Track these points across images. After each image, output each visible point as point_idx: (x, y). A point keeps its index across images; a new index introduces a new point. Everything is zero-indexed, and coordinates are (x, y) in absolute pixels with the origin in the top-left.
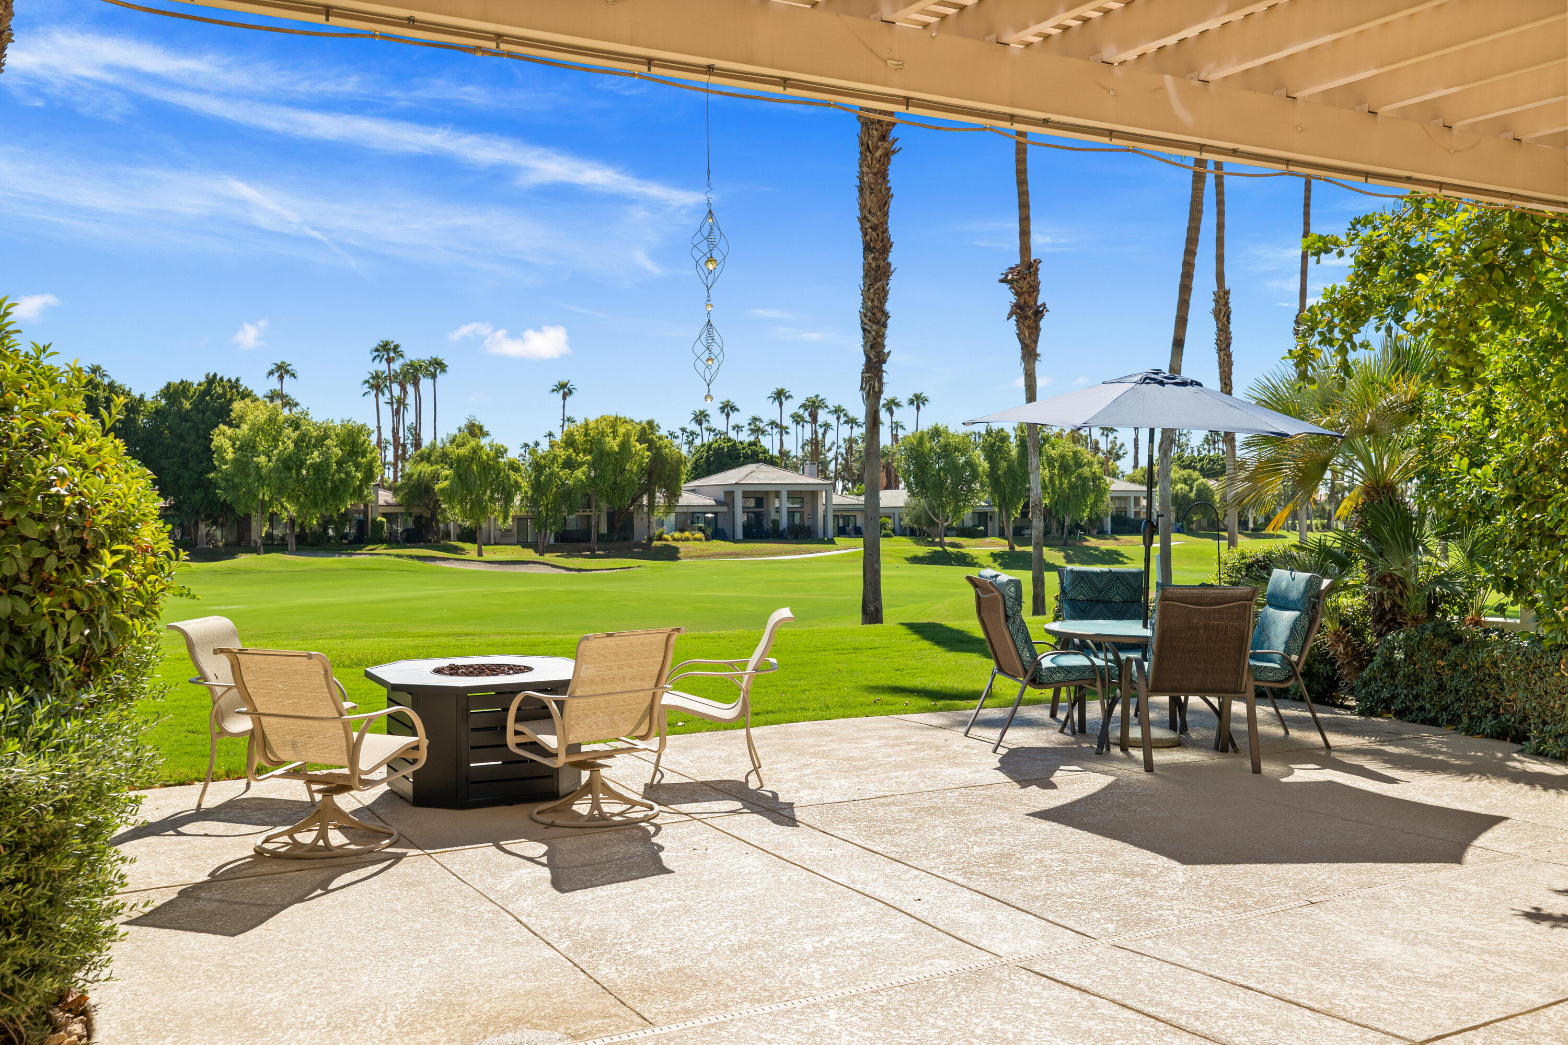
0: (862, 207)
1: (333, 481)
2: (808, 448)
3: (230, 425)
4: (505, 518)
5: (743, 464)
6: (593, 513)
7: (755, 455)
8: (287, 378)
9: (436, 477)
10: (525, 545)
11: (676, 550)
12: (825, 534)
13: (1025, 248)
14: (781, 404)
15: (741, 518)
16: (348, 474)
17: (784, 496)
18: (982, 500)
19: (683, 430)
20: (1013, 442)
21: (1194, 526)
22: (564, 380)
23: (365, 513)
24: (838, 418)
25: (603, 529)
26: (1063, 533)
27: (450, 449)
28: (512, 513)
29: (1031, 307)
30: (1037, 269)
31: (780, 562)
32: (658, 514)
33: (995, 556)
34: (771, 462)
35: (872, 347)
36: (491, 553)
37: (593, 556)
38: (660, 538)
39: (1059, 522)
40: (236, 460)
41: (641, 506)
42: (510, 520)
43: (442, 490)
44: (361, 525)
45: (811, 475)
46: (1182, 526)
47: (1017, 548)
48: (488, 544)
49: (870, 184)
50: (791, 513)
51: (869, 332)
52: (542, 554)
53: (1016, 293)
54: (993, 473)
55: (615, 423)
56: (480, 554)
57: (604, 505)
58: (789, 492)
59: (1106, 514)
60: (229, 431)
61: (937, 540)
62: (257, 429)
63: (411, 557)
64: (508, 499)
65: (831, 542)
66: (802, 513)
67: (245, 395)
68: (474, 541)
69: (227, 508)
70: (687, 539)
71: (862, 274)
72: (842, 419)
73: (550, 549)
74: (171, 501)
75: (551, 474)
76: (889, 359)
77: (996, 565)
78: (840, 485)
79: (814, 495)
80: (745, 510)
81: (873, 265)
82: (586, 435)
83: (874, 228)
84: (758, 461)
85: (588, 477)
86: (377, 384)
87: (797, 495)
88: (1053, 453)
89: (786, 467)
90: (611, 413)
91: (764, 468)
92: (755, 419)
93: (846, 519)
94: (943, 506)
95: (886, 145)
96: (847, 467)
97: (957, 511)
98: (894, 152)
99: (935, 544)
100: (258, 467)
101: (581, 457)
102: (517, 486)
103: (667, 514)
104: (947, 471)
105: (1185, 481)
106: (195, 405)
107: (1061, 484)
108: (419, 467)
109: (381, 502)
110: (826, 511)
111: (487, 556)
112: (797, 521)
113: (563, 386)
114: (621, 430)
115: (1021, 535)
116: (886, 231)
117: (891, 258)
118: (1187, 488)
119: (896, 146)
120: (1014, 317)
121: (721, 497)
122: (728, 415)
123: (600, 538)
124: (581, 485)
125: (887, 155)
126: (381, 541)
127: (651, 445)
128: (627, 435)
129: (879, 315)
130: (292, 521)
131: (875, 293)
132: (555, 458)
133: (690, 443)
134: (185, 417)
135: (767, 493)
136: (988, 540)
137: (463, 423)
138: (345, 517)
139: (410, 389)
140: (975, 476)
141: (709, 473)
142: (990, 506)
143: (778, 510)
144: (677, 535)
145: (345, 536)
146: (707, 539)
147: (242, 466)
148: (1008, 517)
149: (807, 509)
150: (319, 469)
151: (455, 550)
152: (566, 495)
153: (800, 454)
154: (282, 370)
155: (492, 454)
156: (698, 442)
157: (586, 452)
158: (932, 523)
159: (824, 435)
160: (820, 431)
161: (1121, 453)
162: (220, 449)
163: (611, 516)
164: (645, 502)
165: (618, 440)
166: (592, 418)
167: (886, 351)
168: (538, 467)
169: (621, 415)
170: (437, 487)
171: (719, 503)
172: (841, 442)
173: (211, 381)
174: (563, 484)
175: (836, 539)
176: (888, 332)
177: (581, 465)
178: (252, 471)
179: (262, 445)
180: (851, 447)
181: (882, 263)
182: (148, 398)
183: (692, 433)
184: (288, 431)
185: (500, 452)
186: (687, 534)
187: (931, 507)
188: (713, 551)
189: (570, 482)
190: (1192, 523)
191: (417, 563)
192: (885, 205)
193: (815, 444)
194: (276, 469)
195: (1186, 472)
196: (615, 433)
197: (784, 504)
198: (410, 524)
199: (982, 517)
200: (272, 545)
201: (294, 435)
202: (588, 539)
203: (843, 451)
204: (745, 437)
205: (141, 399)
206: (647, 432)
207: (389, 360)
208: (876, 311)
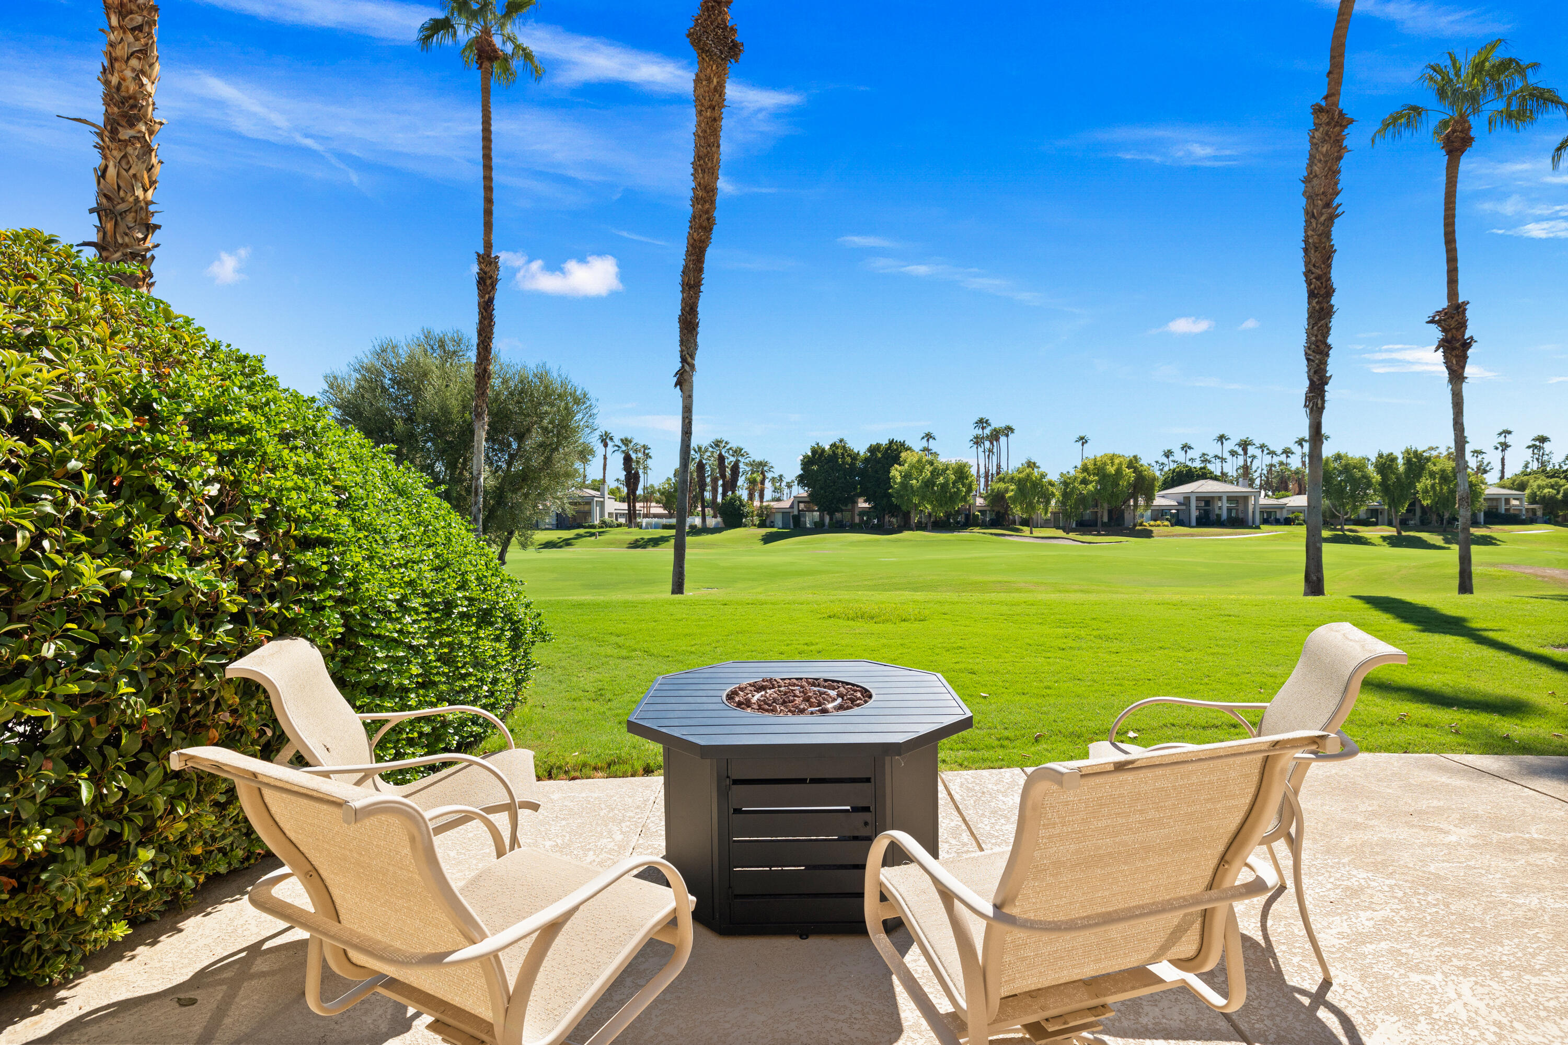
0: (1307, 264)
1: (950, 493)
2: (1240, 471)
3: (900, 465)
4: (1046, 513)
5: (1196, 480)
6: (1099, 510)
7: (1204, 475)
8: (931, 440)
9: (1007, 491)
10: (1058, 528)
11: (1151, 531)
12: (1254, 522)
13: (1453, 292)
14: (1222, 444)
15: (1194, 513)
16: (958, 489)
17: (1225, 499)
18: (1375, 501)
19: (1157, 462)
20: (1400, 461)
21: (1560, 519)
22: (1082, 435)
23: (969, 509)
24: (1263, 451)
25: (1106, 519)
26: (1442, 523)
27: (1015, 474)
28: (1050, 510)
29: (1459, 340)
30: (1465, 310)
31: (1222, 540)
32: (1140, 511)
33: (1384, 538)
34: (1216, 478)
35: (1315, 372)
36: (1038, 532)
37: (1099, 534)
38: (1141, 525)
39: (1438, 515)
40: (902, 483)
41: (1129, 506)
42: (1049, 515)
43: (1010, 497)
44: (967, 517)
45: (1244, 486)
46: (1549, 519)
47: (1404, 533)
48: (1037, 527)
49: (1314, 243)
50: (1229, 510)
51: (1313, 361)
52: (1068, 533)
53: (1444, 330)
54: (1384, 484)
55: (1112, 458)
56: (1031, 533)
57: (1106, 506)
58: (1228, 497)
59: (1480, 510)
60: (899, 468)
61: (1339, 527)
62: (912, 466)
63: (991, 534)
64: (1048, 502)
65: (1258, 528)
66: (1237, 510)
67: (908, 449)
68: (1028, 526)
69: (898, 508)
70: (1159, 526)
71: (1306, 316)
72: (1266, 452)
73: (1073, 530)
74: (872, 504)
75: (1074, 487)
76: (1331, 382)
77: (1385, 543)
78: (1263, 493)
79: (1245, 499)
80: (1198, 508)
81: (1317, 308)
82: (1095, 465)
83: (1318, 278)
84: (1206, 478)
85: (1096, 489)
86: (978, 441)
87: (1232, 498)
88: (1434, 468)
89: (1225, 481)
90: (1110, 451)
91: (1210, 482)
92: (1204, 454)
93: (1269, 513)
94: (1343, 505)
95: (1330, 210)
96: (1267, 482)
97: (1355, 508)
98: (1338, 216)
99: (1338, 530)
100: (912, 486)
101: (1092, 478)
102: (1053, 495)
103: (1146, 510)
104: (1346, 481)
105: (1552, 487)
106: (883, 455)
107: (1441, 489)
108: (998, 485)
109: (978, 504)
110: (1254, 508)
111: (1035, 534)
112: (1233, 515)
113: (1082, 438)
114: (1117, 461)
115: (1405, 524)
116: (1329, 279)
117: (1333, 301)
118: (1555, 492)
119: (1339, 210)
120: (1441, 350)
121: (1182, 500)
122: (1186, 452)
123: (1104, 524)
124: (1091, 494)
125: (1331, 219)
126: (977, 525)
127: (1136, 470)
128: (1121, 464)
129: (1322, 347)
130: (930, 514)
131: (1318, 330)
132: (1076, 478)
133: (1161, 470)
134: (878, 461)
135: (1213, 498)
136: (1378, 527)
137: (1024, 461)
138: (958, 512)
139: (995, 443)
140: (1369, 484)
141: (1173, 486)
142: (1381, 505)
143: (1220, 508)
144: (1152, 523)
145: (958, 523)
146: (1172, 525)
147: (904, 485)
148: (1397, 512)
149: (1241, 507)
150: (944, 486)
151: (1017, 530)
152: (1082, 500)
153: (1235, 474)
154: (929, 436)
155: (1038, 477)
156: (1166, 469)
157: (1094, 474)
158: (1334, 516)
159: (1251, 463)
160: (1249, 460)
161: (1488, 468)
162: (894, 477)
163: (1110, 512)
164: (1132, 503)
165: (1115, 467)
166: (1099, 456)
167: (1328, 375)
168: (1066, 484)
169: (1117, 452)
170: (1007, 495)
171: (1179, 504)
172: (1264, 467)
173: (891, 442)
174: (1081, 493)
175: (1262, 526)
176: (1330, 361)
177: (1091, 482)
178: (909, 488)
179: (915, 474)
180: (1271, 469)
181: (1325, 305)
182: (862, 453)
183: (1163, 464)
184: (928, 466)
185: (1043, 476)
186: (1159, 522)
187: (1334, 506)
188: (1175, 533)
189: (1085, 492)
190: (1558, 517)
191: (994, 537)
192: (1328, 259)
193: (1246, 469)
194: (920, 487)
195: (1553, 481)
196: (1112, 463)
197: (1225, 505)
198: (994, 516)
199: (1374, 512)
200: (921, 527)
201: (931, 469)
202: (1096, 525)
203: (1265, 472)
204: (1197, 464)
205: (858, 454)
206: (1133, 463)
207: (983, 428)
208: (1319, 343)
